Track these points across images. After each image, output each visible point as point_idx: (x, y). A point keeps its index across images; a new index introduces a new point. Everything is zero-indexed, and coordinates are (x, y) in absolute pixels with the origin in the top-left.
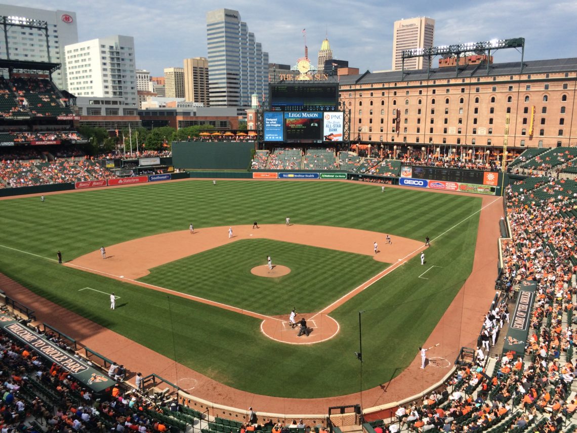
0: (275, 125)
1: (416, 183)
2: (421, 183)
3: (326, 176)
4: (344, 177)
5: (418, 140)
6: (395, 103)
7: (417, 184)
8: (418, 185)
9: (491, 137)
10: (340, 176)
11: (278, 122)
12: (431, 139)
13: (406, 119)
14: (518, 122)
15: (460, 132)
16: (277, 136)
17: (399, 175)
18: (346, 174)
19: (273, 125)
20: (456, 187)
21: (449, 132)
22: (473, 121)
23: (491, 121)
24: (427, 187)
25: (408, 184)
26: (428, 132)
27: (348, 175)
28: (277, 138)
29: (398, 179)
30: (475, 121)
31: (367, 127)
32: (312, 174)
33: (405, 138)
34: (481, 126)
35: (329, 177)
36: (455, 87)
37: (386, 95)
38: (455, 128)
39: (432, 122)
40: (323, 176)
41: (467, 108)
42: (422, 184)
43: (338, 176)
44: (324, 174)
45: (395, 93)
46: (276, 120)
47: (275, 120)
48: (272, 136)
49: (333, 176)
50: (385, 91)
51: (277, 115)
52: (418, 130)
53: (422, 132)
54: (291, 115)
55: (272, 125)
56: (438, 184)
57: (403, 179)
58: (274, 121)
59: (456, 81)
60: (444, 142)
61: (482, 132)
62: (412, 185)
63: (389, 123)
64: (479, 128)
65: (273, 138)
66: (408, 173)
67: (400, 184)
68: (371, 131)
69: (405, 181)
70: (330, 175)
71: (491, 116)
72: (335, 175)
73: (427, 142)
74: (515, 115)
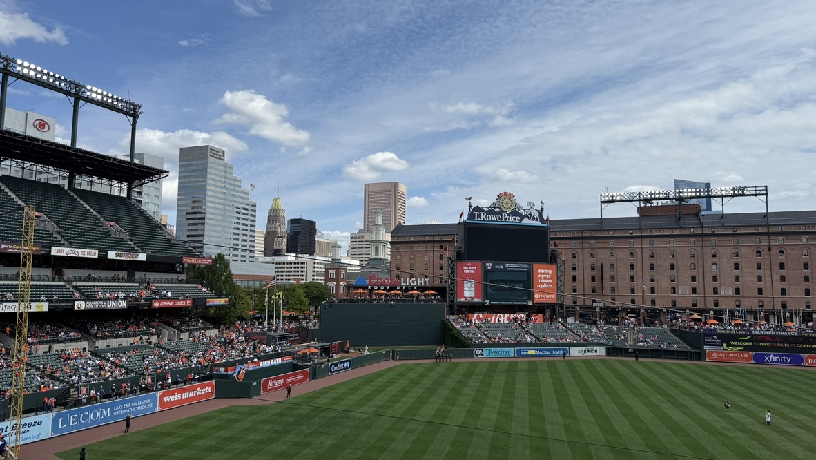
5: (633, 303)
6: (593, 256)
9: (740, 298)
13: (613, 277)
14: (774, 280)
15: (694, 292)
21: (680, 292)
22: (712, 278)
23: (737, 279)
26: (648, 293)
27: (608, 349)
30: (715, 279)
33: (613, 300)
34: (724, 284)
36: (681, 239)
37: (579, 246)
38: (687, 287)
39: (653, 280)
41: (701, 263)
50: (577, 242)
52: (633, 290)
53: (638, 292)
59: (681, 231)
60: (674, 304)
61: (726, 292)
63: (586, 281)
64: (722, 287)
71: (737, 272)
73: (648, 305)
74: (769, 272)
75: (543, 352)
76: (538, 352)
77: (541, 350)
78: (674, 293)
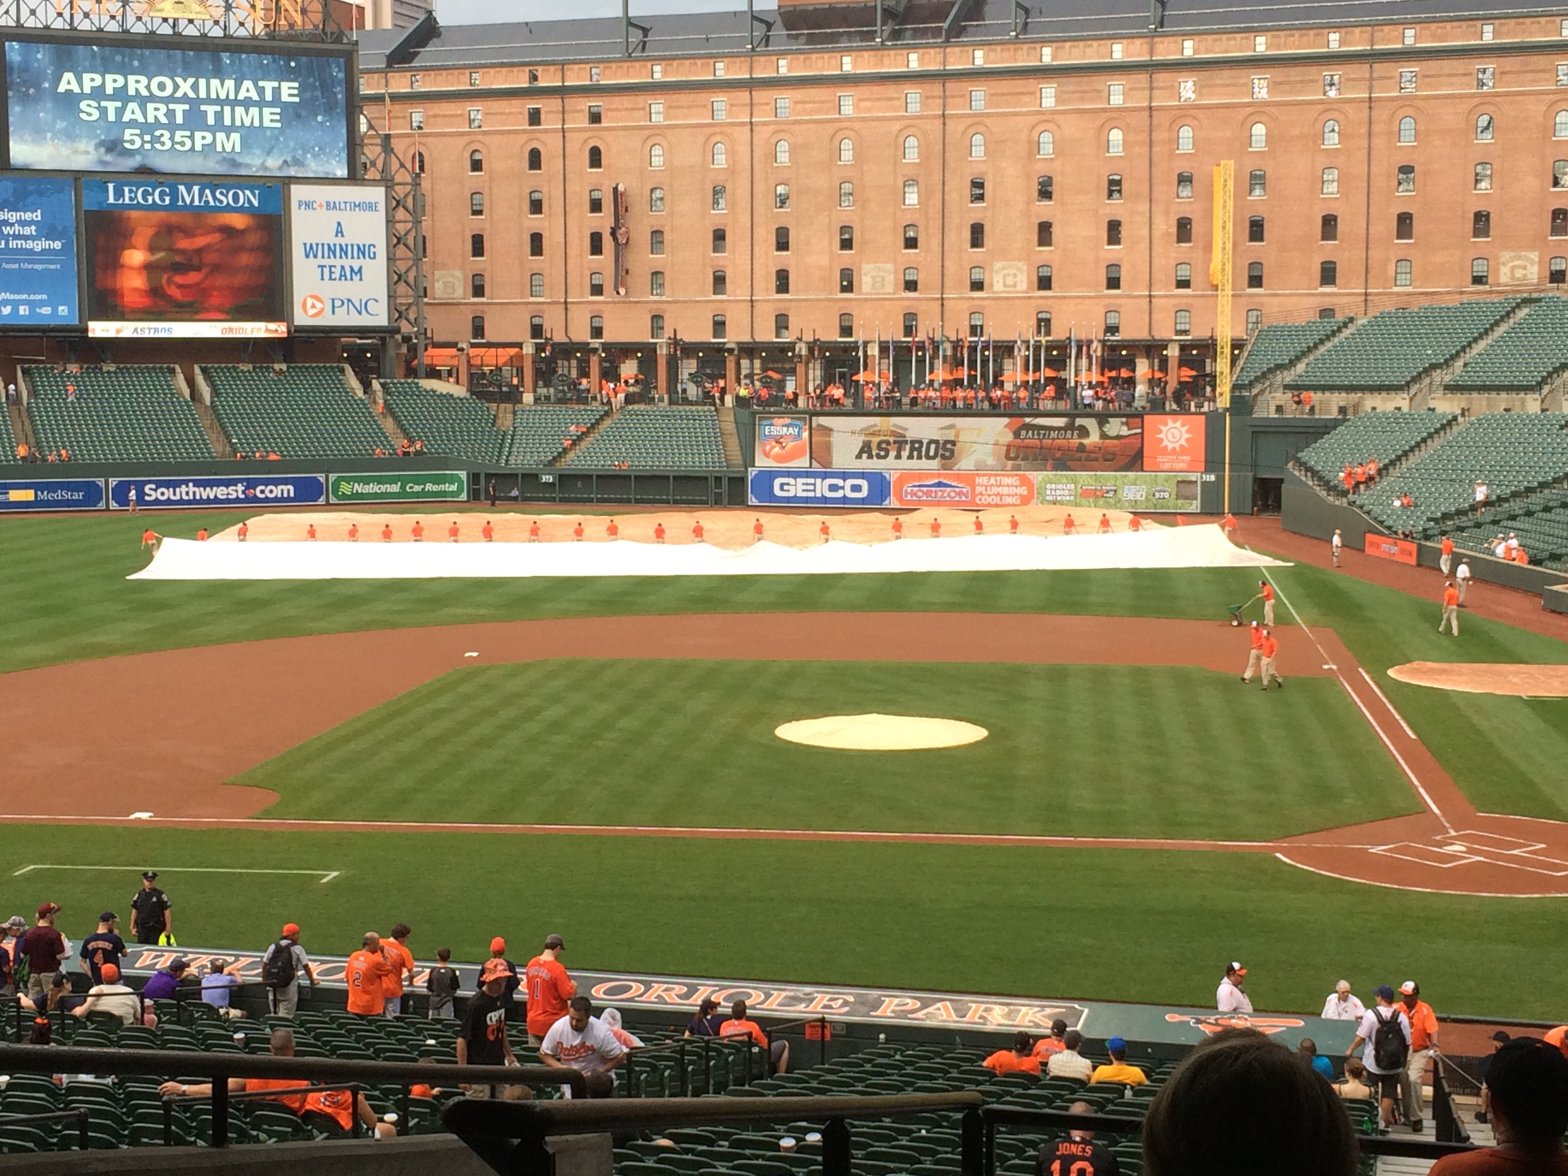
0: (30, 245)
1: (833, 488)
2: (856, 488)
3: (359, 488)
4: (454, 488)
5: (719, 326)
6: (595, 158)
7: (839, 494)
8: (845, 499)
9: (1050, 302)
10: (429, 487)
11: (47, 231)
12: (782, 322)
13: (657, 234)
14: (1157, 233)
15: (911, 286)
16: (42, 304)
17: (749, 460)
18: (463, 475)
19: (20, 243)
20: (1023, 491)
21: (865, 283)
22: (967, 234)
23: (1045, 233)
24: (886, 504)
25: (795, 499)
26: (766, 291)
27: (474, 478)
28: (46, 310)
29: (742, 480)
30: (977, 235)
31: (459, 274)
32: (285, 482)
33: (657, 318)
34: (1003, 254)
35: (376, 495)
36: (877, 90)
37: (550, 122)
39: (782, 245)
40: (345, 488)
41: (937, 178)
42: (864, 493)
43: (417, 488)
44: (348, 480)
45: (595, 118)
46: (37, 216)
47: (28, 216)
48: (16, 304)
49: (395, 488)
50: (548, 106)
51: (41, 194)
52: (719, 281)
53: (736, 290)
54: (119, 194)
55: (13, 244)
56: (939, 484)
57: (769, 476)
58: (23, 223)
59: (881, 63)
60: (847, 331)
61: (1010, 281)
62: (814, 499)
63: (573, 252)
64: (998, 265)
65: (23, 310)
66: (790, 445)
67: (752, 500)
68: (479, 291)
69: (777, 482)
70: (380, 481)
71: (1044, 210)
72: (405, 481)
73: (766, 334)
74: (1144, 207)
78: (848, 288)
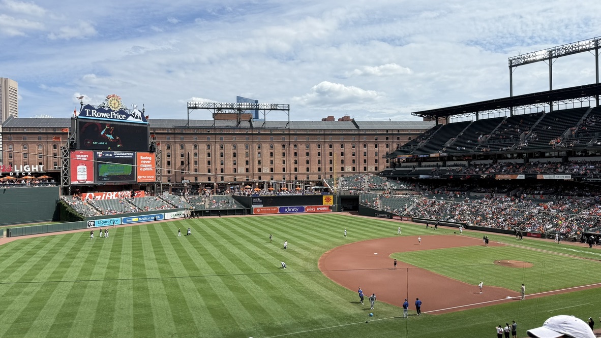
5: (209, 180)
6: (182, 147)
9: (273, 174)
12: (222, 178)
13: (196, 162)
14: (291, 162)
15: (247, 171)
21: (239, 171)
23: (272, 162)
26: (219, 172)
29: (249, 210)
30: (259, 162)
33: (196, 178)
36: (240, 136)
38: (243, 168)
39: (222, 164)
41: (252, 152)
45: (182, 138)
52: (209, 171)
53: (213, 172)
59: (241, 132)
60: (235, 180)
61: (266, 170)
63: (177, 165)
64: (263, 168)
71: (272, 158)
73: (219, 181)
75: (144, 219)
76: (140, 219)
77: (142, 217)
78: (235, 172)
